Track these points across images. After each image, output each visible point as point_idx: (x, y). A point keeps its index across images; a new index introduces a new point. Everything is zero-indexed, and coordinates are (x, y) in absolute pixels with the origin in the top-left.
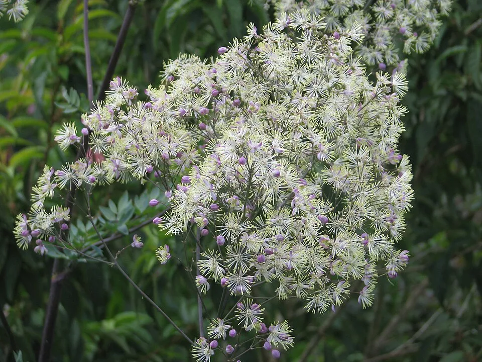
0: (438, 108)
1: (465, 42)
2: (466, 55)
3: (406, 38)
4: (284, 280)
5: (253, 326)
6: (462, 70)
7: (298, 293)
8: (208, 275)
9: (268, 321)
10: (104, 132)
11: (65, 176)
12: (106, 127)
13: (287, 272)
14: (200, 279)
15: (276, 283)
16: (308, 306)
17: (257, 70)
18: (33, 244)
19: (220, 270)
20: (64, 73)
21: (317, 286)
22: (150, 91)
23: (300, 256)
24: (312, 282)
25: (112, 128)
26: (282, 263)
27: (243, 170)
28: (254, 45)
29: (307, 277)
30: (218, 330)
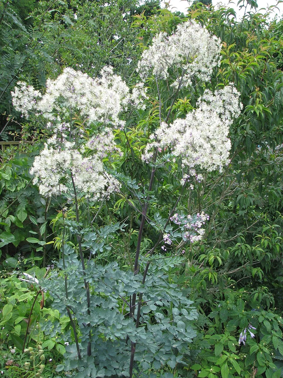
0: (239, 138)
1: (246, 123)
2: (246, 126)
3: (232, 114)
4: (202, 165)
5: (193, 175)
6: (245, 130)
7: (205, 168)
8: (184, 164)
9: (197, 174)
10: (161, 135)
11: (152, 145)
12: (161, 134)
13: (203, 162)
14: (183, 165)
15: (200, 165)
16: (208, 170)
17: (195, 118)
18: (145, 161)
19: (187, 162)
20: (151, 127)
21: (209, 166)
22: (171, 125)
23: (205, 159)
24: (208, 165)
25: (162, 134)
26: (201, 161)
27: (191, 139)
28: (194, 113)
29: (207, 163)
30: (186, 176)
